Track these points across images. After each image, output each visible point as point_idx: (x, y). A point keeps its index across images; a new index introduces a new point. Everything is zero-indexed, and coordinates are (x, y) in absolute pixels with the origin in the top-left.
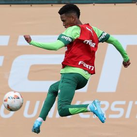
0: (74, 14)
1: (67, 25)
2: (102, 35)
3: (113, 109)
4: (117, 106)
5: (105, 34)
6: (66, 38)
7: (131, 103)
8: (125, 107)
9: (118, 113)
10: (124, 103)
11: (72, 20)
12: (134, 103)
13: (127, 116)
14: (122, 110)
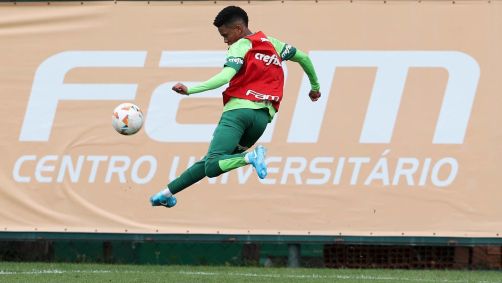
0: (239, 22)
1: (230, 41)
2: (285, 49)
3: (313, 169)
4: (319, 165)
5: (289, 47)
6: (235, 60)
7: (342, 160)
8: (333, 167)
9: (321, 176)
10: (330, 160)
11: (237, 32)
12: (347, 160)
13: (336, 181)
14: (327, 172)
